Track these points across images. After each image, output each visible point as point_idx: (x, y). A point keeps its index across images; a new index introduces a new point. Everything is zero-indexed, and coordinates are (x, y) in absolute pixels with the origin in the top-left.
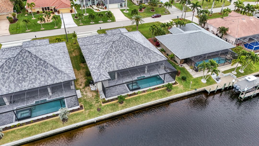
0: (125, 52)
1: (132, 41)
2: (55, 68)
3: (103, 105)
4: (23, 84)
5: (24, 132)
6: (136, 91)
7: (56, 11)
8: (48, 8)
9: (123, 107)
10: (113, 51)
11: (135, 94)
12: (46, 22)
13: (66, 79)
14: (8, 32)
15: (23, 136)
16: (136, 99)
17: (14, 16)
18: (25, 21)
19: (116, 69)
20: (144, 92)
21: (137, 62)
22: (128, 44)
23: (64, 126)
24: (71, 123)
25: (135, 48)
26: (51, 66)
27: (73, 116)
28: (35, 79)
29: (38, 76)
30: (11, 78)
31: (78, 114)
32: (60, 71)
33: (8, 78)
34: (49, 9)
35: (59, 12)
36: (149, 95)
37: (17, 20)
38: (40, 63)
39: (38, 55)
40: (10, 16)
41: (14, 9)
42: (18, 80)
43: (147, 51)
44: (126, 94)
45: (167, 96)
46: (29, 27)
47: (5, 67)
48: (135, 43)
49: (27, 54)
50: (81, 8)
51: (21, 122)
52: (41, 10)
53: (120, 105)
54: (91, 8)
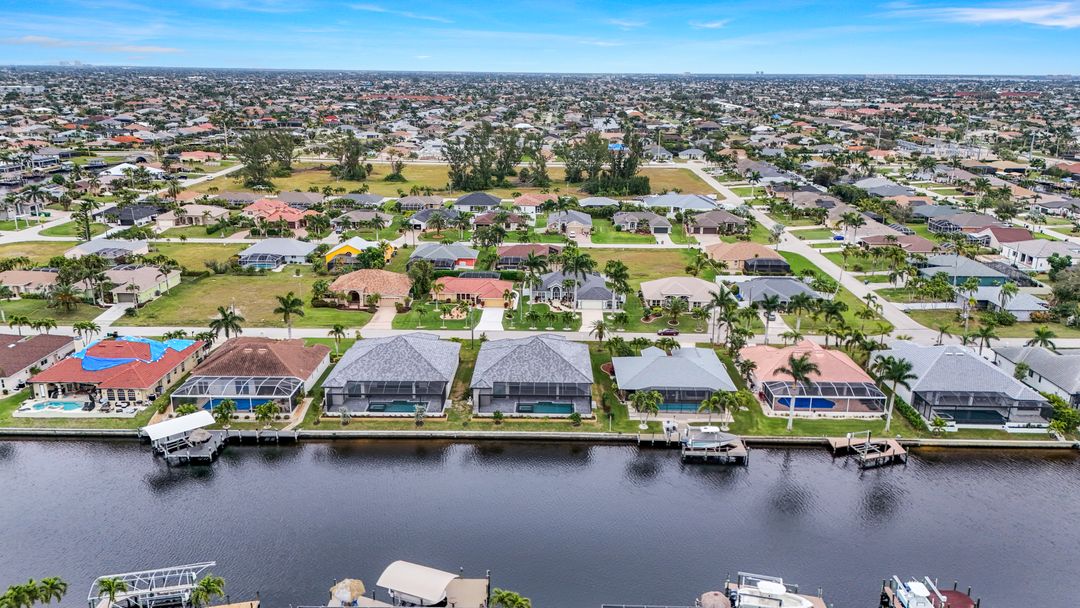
0: (531, 362)
1: (548, 349)
2: (429, 364)
3: (473, 420)
4: (388, 374)
5: (372, 425)
6: (525, 415)
7: (479, 301)
8: (468, 295)
9: (497, 429)
10: (514, 357)
11: (521, 417)
12: (455, 318)
13: (438, 379)
14: (390, 327)
15: (369, 428)
16: (520, 424)
17: (407, 303)
18: (420, 311)
19: (507, 380)
20: (537, 418)
21: (543, 378)
22: (540, 353)
23: (416, 429)
24: (426, 429)
25: (549, 359)
26: (426, 361)
27: (431, 422)
28: (402, 372)
29: (406, 370)
30: (377, 366)
31: (437, 422)
32: (433, 368)
33: (373, 365)
34: (468, 298)
35: (483, 304)
36: (543, 424)
37: (410, 309)
38: (413, 356)
39: (416, 347)
40: (402, 301)
41: (411, 291)
42: (383, 369)
43: (566, 366)
44: (508, 414)
45: (568, 431)
46: (424, 322)
47: (374, 353)
48: (551, 352)
49: (402, 343)
50: (528, 303)
51: (372, 414)
52: (454, 298)
53: (495, 426)
54: (549, 304)
